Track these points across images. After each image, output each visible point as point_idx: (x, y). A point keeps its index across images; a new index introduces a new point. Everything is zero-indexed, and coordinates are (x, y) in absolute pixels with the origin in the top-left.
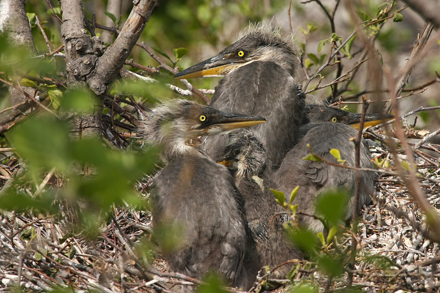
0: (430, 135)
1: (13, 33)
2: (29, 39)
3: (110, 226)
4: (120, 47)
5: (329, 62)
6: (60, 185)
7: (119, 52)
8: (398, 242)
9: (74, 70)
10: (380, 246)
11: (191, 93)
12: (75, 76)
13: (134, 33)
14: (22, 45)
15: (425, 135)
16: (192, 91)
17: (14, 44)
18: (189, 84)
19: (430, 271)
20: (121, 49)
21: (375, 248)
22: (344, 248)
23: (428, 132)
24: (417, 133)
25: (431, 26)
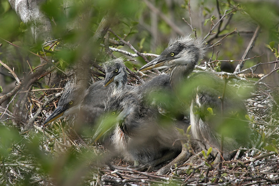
0: (265, 76)
2: (50, 28)
4: (97, 37)
5: (210, 33)
7: (96, 40)
11: (137, 55)
13: (104, 29)
14: (46, 32)
15: (262, 77)
16: (138, 54)
18: (135, 50)
19: (264, 161)
20: (98, 38)
23: (264, 75)
24: (258, 75)
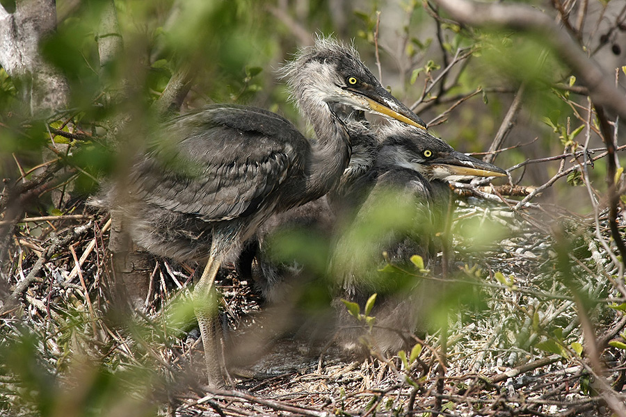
1: (43, 75)
3: (159, 312)
4: (168, 101)
5: (423, 99)
6: (101, 264)
8: (500, 335)
9: (114, 128)
10: (479, 338)
12: (116, 136)
13: (184, 84)
17: (45, 88)
21: (474, 340)
22: (436, 340)
24: (525, 190)
25: (545, 53)
